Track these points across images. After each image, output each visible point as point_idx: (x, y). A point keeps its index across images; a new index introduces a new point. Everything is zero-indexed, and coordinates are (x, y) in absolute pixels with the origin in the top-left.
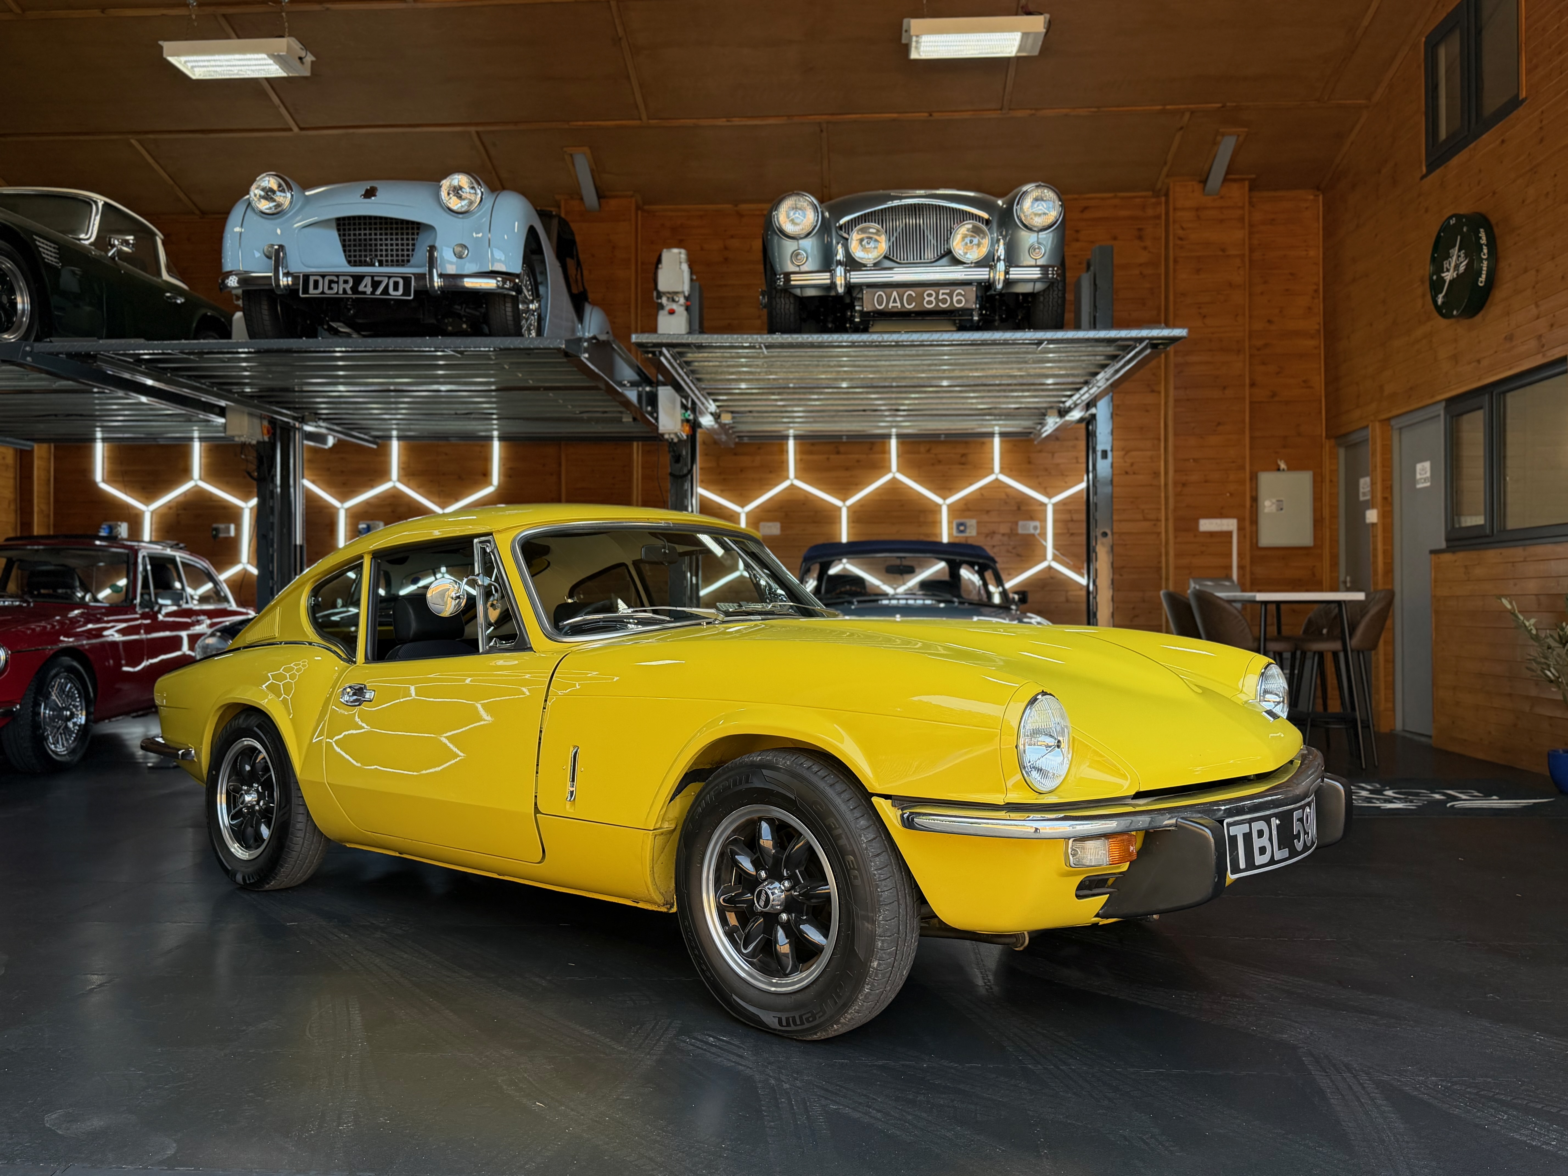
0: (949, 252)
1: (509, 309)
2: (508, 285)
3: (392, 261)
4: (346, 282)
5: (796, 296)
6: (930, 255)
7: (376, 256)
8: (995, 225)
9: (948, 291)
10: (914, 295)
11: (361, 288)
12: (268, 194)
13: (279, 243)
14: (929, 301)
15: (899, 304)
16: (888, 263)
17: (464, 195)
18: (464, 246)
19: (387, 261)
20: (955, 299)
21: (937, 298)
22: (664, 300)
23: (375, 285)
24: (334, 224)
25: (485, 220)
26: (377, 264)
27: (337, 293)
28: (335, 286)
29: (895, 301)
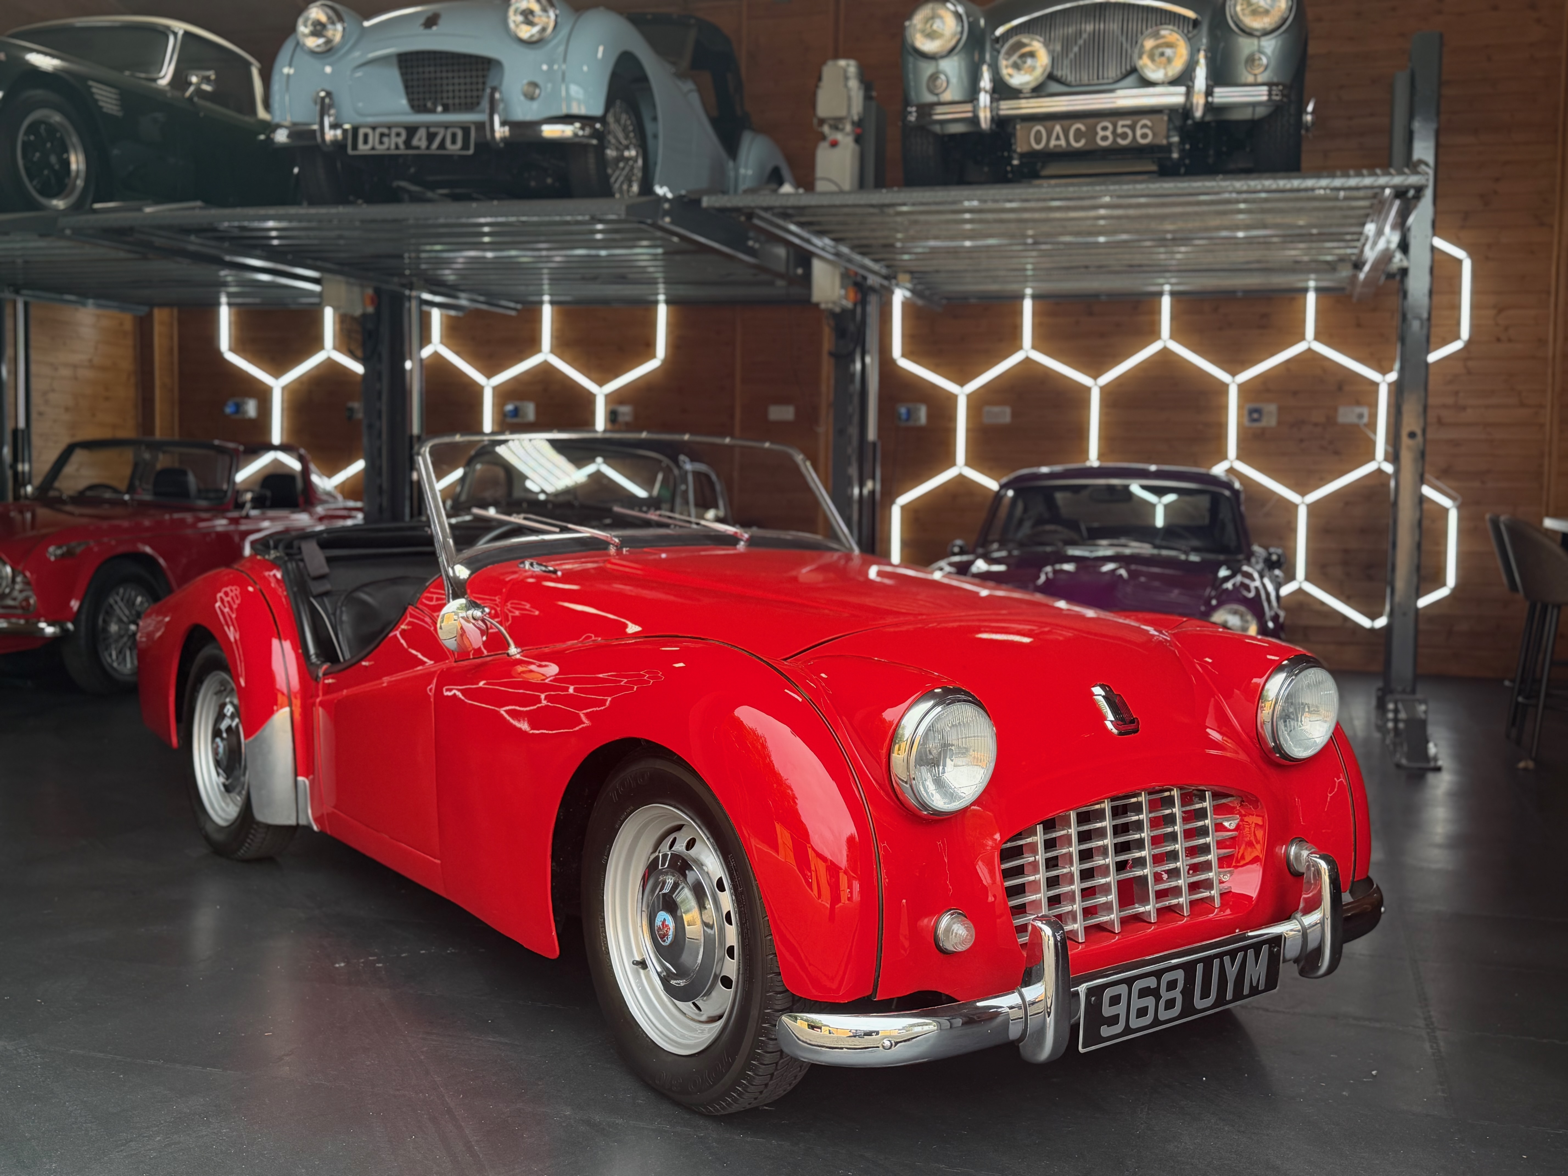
0: (1134, 70)
1: (591, 160)
2: (588, 131)
3: (460, 104)
4: (398, 135)
5: (935, 135)
6: (1112, 72)
7: (442, 98)
8: (1204, 29)
9: (1128, 122)
10: (1083, 128)
11: (415, 142)
12: (318, 29)
13: (329, 88)
14: (1104, 136)
15: (1063, 142)
16: (1055, 87)
17: (536, 20)
18: (535, 85)
19: (454, 104)
20: (1139, 132)
21: (1114, 132)
22: (826, 129)
23: (431, 137)
24: (395, 61)
25: (561, 49)
26: (440, 109)
27: (389, 149)
28: (386, 140)
29: (1058, 138)
